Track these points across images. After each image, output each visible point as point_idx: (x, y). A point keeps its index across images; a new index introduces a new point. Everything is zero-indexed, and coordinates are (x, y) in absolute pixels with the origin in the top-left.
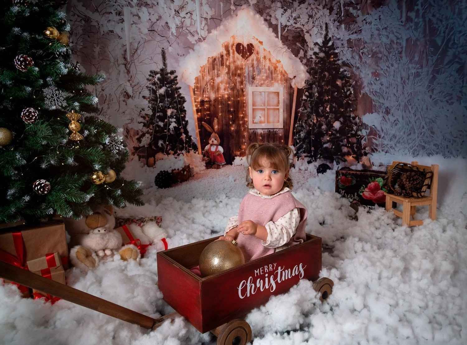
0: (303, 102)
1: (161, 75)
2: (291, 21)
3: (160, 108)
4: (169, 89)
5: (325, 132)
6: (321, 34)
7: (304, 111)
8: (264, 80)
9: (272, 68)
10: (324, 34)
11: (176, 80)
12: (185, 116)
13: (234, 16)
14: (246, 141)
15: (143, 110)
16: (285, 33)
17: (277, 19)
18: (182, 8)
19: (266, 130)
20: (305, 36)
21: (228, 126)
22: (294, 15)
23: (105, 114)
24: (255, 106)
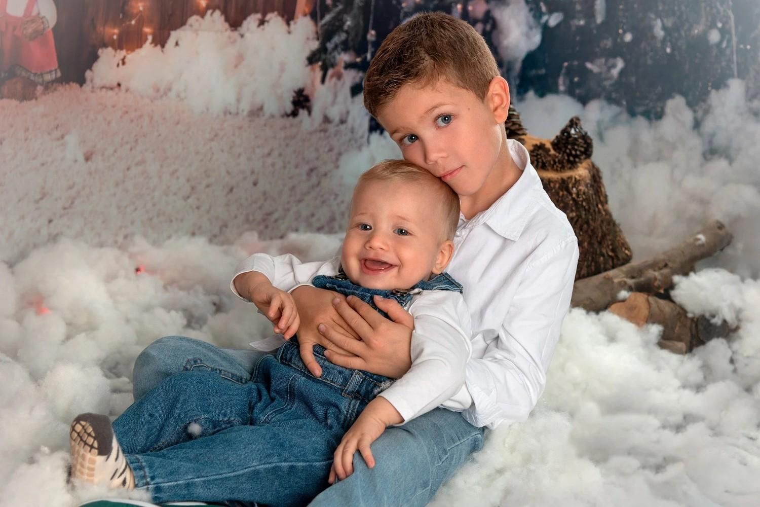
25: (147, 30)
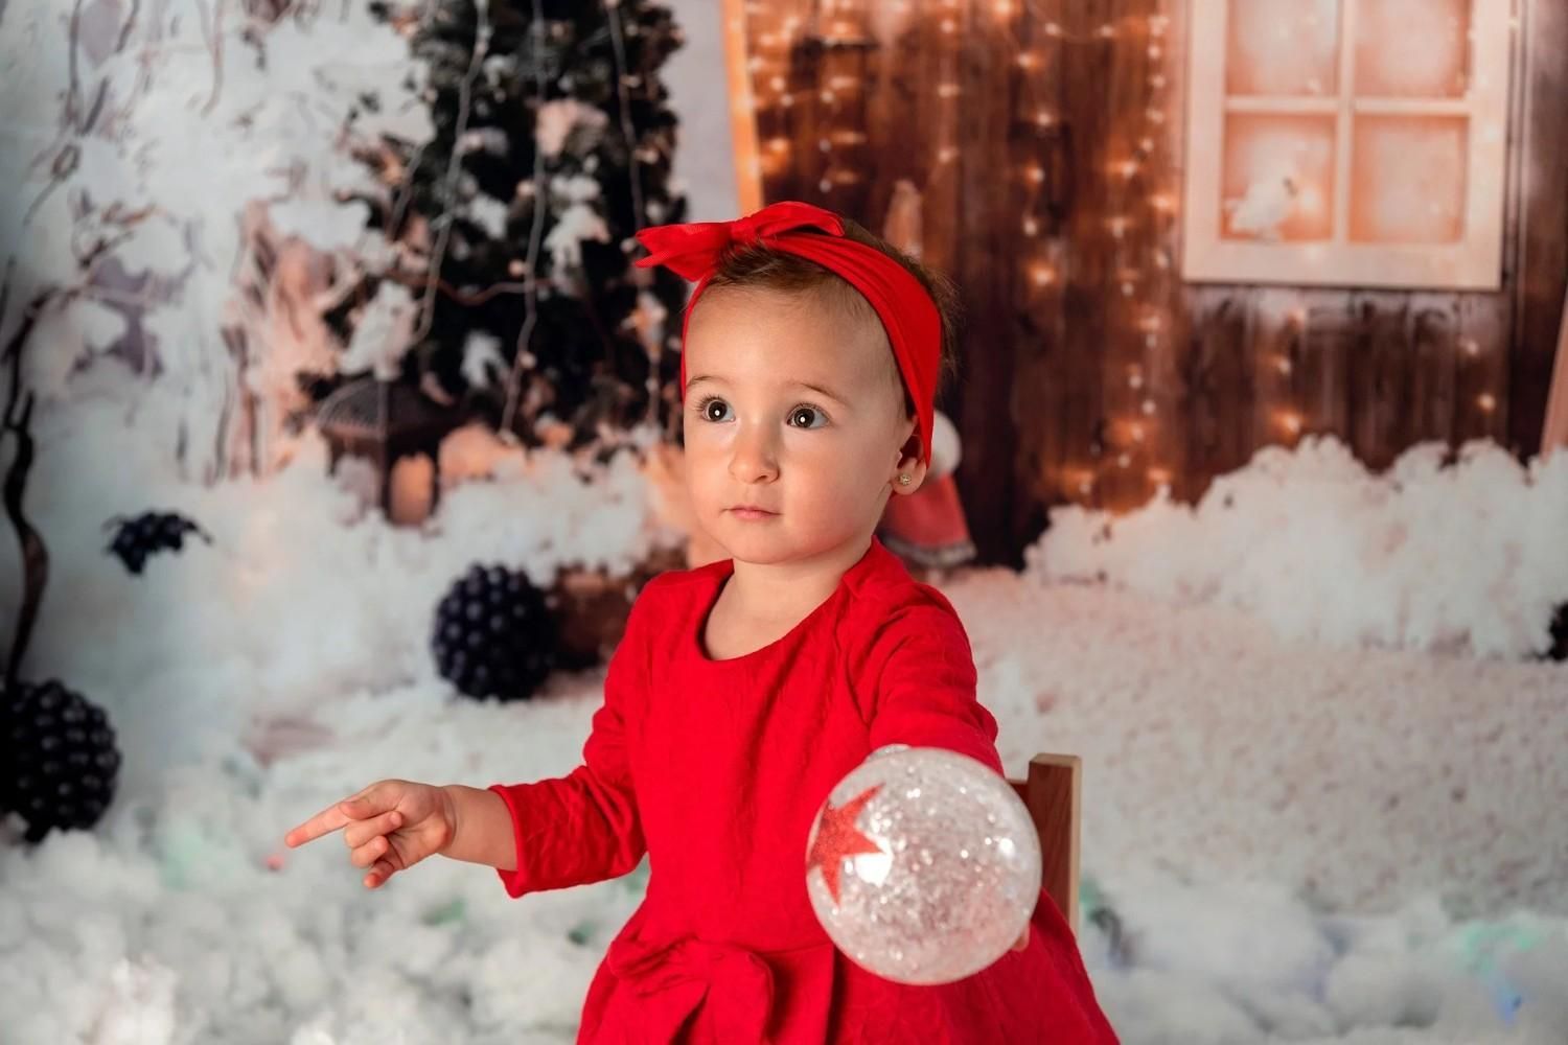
3: (489, 97)
12: (664, 165)
14: (1154, 384)
15: (370, 102)
19: (1339, 302)
21: (1009, 249)
23: (118, 126)
24: (1249, 91)
25: (1158, 475)
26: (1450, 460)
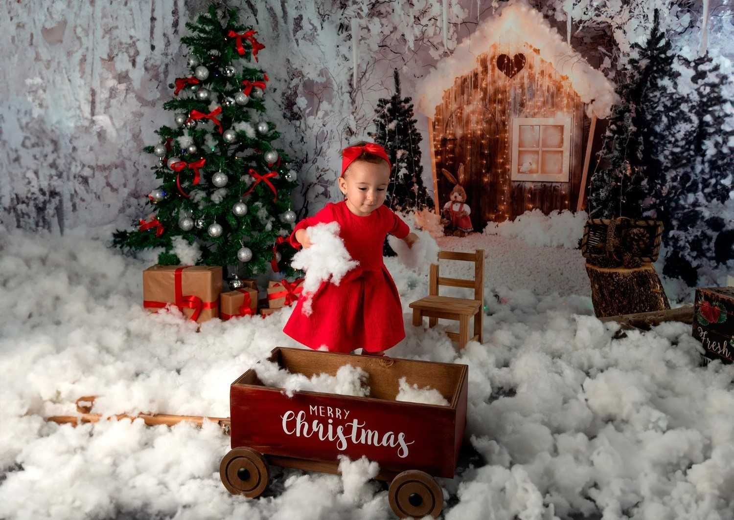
0: (606, 140)
1: (393, 104)
2: (590, 13)
4: (401, 123)
5: (646, 191)
6: (645, 28)
7: (607, 156)
8: (539, 108)
9: (553, 89)
10: (650, 29)
11: (412, 110)
12: (419, 161)
13: (497, 16)
14: (506, 199)
16: (579, 33)
17: (565, 14)
18: (424, 12)
19: (540, 184)
20: (614, 34)
21: (480, 175)
22: (595, 4)
23: (324, 155)
24: (523, 147)
25: (507, 215)
26: (560, 213)
